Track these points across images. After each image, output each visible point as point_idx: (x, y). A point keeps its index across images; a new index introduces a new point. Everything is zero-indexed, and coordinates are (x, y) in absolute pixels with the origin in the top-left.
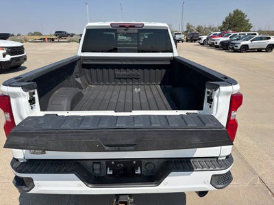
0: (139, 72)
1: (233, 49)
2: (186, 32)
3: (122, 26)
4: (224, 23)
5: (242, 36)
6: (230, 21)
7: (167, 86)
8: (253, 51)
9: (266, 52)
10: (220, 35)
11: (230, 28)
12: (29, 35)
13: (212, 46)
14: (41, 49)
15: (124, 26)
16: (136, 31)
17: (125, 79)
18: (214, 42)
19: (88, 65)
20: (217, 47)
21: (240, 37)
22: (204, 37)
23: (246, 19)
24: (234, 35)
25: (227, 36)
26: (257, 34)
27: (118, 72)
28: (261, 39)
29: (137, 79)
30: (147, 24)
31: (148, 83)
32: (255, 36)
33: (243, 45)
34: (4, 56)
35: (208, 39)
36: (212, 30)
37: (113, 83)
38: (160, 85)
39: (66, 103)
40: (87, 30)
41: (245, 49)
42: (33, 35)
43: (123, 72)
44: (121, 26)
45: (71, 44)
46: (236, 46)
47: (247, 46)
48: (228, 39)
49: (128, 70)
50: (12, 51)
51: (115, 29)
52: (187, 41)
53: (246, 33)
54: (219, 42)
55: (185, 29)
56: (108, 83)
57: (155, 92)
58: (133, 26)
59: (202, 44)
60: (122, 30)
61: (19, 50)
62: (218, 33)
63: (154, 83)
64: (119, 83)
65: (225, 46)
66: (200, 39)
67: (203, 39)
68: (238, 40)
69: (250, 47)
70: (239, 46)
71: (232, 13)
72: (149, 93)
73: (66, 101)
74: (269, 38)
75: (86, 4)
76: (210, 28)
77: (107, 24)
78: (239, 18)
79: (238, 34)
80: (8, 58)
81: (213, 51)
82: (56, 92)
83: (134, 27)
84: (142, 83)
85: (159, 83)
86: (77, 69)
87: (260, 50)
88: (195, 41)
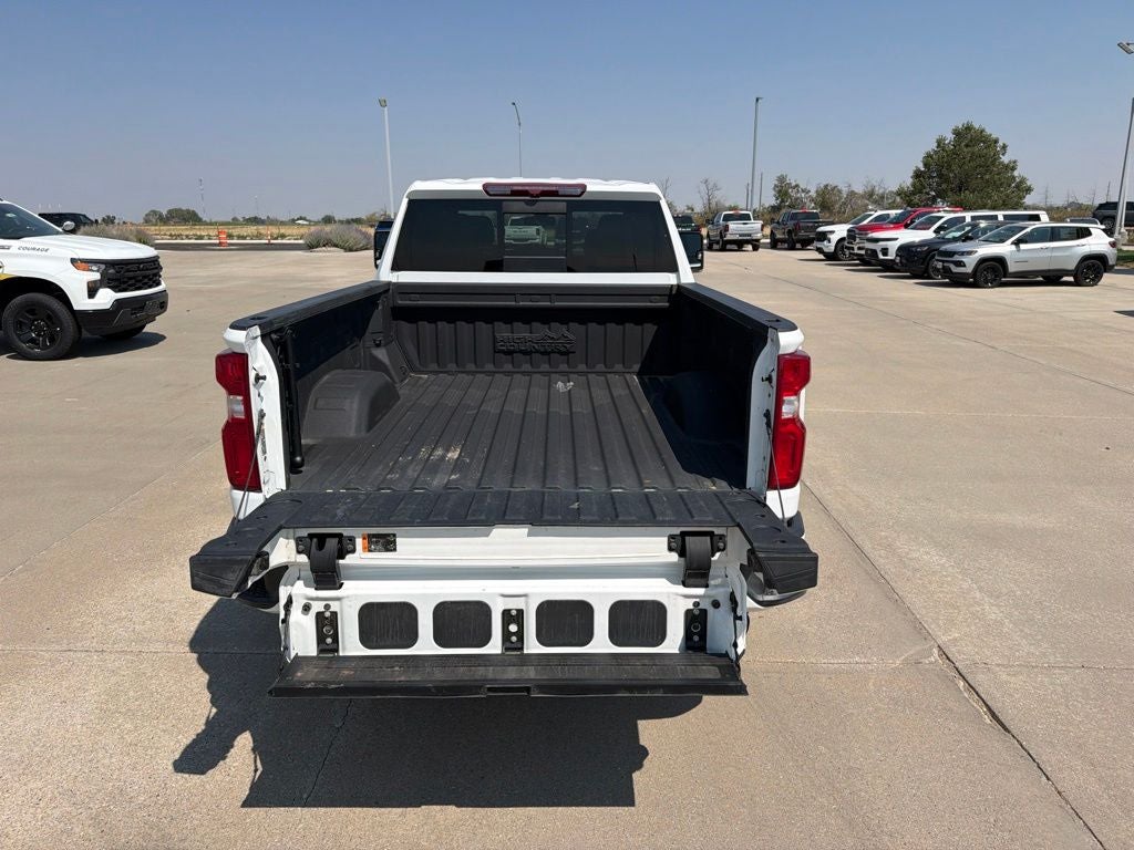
0: (572, 333)
1: (946, 272)
2: (775, 209)
3: (519, 192)
4: (918, 175)
5: (983, 224)
6: (940, 166)
7: (661, 379)
8: (1026, 279)
9: (1077, 283)
10: (901, 223)
11: (941, 195)
12: (147, 221)
13: (871, 261)
14: (203, 273)
15: (525, 193)
16: (562, 207)
17: (525, 353)
18: (878, 247)
19: (410, 309)
20: (888, 267)
21: (974, 226)
22: (840, 231)
23: (1005, 159)
24: (952, 223)
25: (925, 226)
26: (1044, 217)
27: (504, 332)
28: (1054, 235)
29: (566, 353)
30: (595, 186)
31: (600, 367)
32: (1032, 226)
33: (983, 261)
34: (92, 292)
35: (851, 235)
36: (880, 201)
37: (490, 367)
38: (639, 374)
39: (355, 406)
40: (411, 202)
41: (993, 273)
42: (164, 220)
43: (521, 333)
44: (514, 193)
45: (321, 254)
46: (960, 264)
47: (999, 261)
48: (929, 234)
49: (536, 325)
50: (118, 274)
51: (497, 201)
52: (774, 245)
53: (1000, 215)
54: (893, 247)
55: (770, 200)
56: (471, 367)
57: (619, 391)
58: (551, 192)
59: (831, 257)
60: (518, 205)
61: (145, 272)
62: (893, 213)
63: (619, 367)
64: (508, 367)
65: (918, 264)
66: (823, 237)
67: (834, 238)
68: (966, 238)
69: (1012, 268)
70: (970, 263)
71: (950, 137)
72: (601, 396)
73: (356, 400)
74: (1085, 233)
75: (383, 103)
76: (870, 195)
77: (475, 185)
78: (973, 157)
79: (968, 216)
80: (106, 298)
81: (871, 281)
82: (326, 377)
83: (555, 193)
84: (582, 367)
85: (636, 367)
86: (378, 319)
87: (1052, 278)
88: (805, 244)
